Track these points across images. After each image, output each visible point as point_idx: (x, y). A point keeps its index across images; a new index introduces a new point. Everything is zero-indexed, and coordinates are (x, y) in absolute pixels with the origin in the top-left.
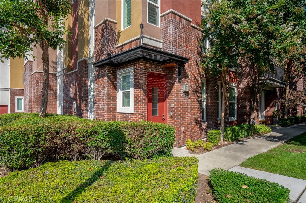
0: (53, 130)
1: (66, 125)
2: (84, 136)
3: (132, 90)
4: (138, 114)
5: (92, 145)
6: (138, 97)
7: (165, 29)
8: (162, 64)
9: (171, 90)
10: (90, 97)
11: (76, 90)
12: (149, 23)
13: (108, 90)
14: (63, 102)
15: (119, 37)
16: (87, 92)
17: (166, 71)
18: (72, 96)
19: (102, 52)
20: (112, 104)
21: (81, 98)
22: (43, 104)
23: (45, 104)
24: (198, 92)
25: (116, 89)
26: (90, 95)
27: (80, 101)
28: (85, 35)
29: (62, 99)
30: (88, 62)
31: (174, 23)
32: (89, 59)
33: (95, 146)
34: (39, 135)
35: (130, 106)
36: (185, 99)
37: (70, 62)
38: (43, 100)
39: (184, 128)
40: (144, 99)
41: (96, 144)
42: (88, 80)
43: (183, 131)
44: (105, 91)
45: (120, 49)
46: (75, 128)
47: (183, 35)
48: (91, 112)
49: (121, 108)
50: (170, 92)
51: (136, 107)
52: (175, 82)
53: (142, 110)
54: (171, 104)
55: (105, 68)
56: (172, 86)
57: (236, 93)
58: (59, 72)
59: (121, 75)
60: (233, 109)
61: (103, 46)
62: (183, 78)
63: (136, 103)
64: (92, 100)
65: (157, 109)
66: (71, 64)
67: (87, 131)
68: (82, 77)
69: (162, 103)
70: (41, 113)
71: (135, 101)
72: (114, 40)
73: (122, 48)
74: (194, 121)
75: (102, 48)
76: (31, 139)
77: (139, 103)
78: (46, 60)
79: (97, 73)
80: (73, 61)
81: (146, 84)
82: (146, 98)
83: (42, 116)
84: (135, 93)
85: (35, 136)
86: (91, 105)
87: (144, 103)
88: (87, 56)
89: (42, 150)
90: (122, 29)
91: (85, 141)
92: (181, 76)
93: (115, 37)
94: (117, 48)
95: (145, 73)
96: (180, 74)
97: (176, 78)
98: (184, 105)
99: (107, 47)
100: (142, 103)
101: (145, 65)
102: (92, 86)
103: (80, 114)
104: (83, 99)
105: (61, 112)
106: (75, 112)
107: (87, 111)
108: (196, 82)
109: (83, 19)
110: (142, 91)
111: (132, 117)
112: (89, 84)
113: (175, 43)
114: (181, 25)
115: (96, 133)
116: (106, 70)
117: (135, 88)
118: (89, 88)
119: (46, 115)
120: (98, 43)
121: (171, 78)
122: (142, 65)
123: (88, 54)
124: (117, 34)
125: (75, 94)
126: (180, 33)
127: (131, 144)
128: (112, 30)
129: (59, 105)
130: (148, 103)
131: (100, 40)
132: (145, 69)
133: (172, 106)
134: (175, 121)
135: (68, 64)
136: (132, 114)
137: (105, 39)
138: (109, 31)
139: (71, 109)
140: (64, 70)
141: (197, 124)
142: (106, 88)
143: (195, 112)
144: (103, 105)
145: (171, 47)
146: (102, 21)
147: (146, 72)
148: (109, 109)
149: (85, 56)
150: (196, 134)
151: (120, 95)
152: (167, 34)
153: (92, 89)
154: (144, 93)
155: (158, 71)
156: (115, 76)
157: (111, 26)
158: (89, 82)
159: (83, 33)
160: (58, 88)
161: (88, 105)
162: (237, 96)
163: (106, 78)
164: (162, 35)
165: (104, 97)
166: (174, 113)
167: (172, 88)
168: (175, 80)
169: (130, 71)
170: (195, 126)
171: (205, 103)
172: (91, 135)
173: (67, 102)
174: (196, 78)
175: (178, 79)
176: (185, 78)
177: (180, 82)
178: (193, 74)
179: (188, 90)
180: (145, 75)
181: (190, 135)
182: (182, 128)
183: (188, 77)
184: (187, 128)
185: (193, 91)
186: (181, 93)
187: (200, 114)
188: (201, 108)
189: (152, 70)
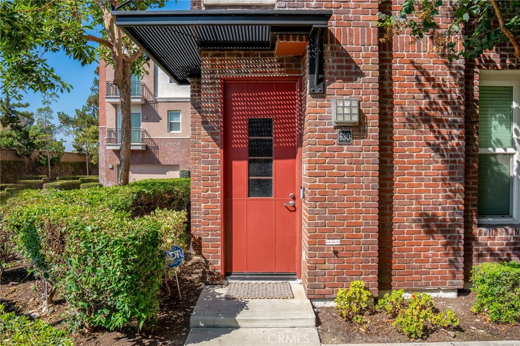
17: (298, 66)
36: (345, 147)
39: (336, 241)
40: (211, 152)
43: (335, 253)
53: (206, 179)
62: (332, 81)
65: (270, 181)
69: (289, 162)
81: (217, 111)
82: (218, 149)
98: (340, 169)
100: (204, 161)
101: (212, 60)
108: (429, 87)
110: (202, 131)
132: (213, 73)
133: (304, 169)
141: (430, 232)
143: (421, 192)
147: (217, 78)
150: (428, 265)
154: (211, 134)
155: (260, 72)
170: (417, 238)
174: (424, 72)
176: (345, 80)
177: (322, 95)
178: (412, 62)
179: (347, 119)
180: (215, 89)
181: (370, 267)
182: (329, 242)
183: (361, 74)
184: (358, 243)
185: (409, 120)
186: (321, 131)
187: (448, 197)
188: (456, 176)
189: (238, 70)
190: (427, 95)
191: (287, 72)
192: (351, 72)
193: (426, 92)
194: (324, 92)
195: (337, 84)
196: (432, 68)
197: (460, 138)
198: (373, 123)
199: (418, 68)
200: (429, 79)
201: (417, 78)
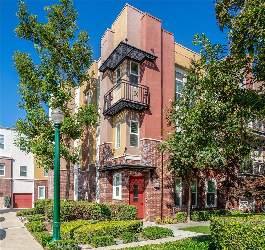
0: (74, 207)
1: (81, 205)
2: (89, 210)
3: (120, 186)
4: (124, 200)
5: (93, 215)
6: (124, 190)
7: (142, 149)
8: (140, 170)
9: (147, 186)
10: (97, 189)
11: (87, 184)
12: (131, 146)
13: (107, 186)
14: (79, 192)
15: (114, 152)
16: (95, 186)
17: (144, 174)
18: (85, 188)
19: (103, 162)
20: (109, 194)
21: (91, 190)
22: (67, 194)
23: (68, 194)
24: (170, 187)
25: (112, 185)
26: (97, 188)
27: (90, 192)
28: (94, 147)
29: (78, 190)
30: (96, 165)
31: (148, 145)
32: (96, 164)
33: (95, 215)
34: (68, 209)
35: (119, 196)
36: (156, 192)
37: (84, 164)
38: (67, 191)
39: (155, 210)
40: (127, 192)
41: (95, 214)
42: (96, 177)
43: (154, 212)
44: (105, 186)
45: (115, 161)
46: (85, 206)
47: (155, 152)
48: (98, 199)
49: (114, 197)
50: (146, 187)
51: (122, 197)
52: (149, 181)
53: (126, 198)
54: (147, 195)
55: (105, 172)
56: (147, 183)
57: (216, 186)
58: (76, 170)
59: (115, 176)
60: (213, 198)
61: (104, 158)
62: (154, 179)
63: (123, 194)
64: (98, 191)
65: (137, 198)
66: (84, 166)
67: (91, 208)
68: (91, 176)
69: (142, 194)
70: (66, 199)
71: (122, 193)
72: (111, 155)
73: (116, 160)
74: (166, 206)
75: (103, 159)
76: (64, 210)
77: (124, 194)
78: (68, 168)
79: (100, 175)
80: (86, 163)
81: (128, 183)
83: (66, 201)
84: (122, 188)
85: (66, 209)
86: (98, 194)
87: (127, 194)
88: (95, 161)
89: (69, 216)
90: (116, 148)
91: (90, 212)
92: (152, 178)
93: (112, 153)
94: (113, 159)
95: (128, 177)
96: (151, 176)
97: (149, 178)
98: (155, 196)
99: (106, 160)
100: (126, 194)
101: (128, 172)
102: (98, 182)
103: (90, 200)
104: (92, 191)
105: (77, 200)
106: (87, 199)
107: (95, 199)
108: (168, 180)
109: (92, 136)
110: (126, 187)
111: (120, 202)
112: (96, 181)
113: (148, 158)
114: (153, 145)
115: (95, 209)
116: (105, 174)
117: (122, 185)
118: (96, 183)
119: (68, 201)
120: (101, 156)
121: (147, 179)
122: (126, 172)
123: (96, 160)
124: (113, 150)
125: (87, 187)
126: (152, 151)
127: (113, 215)
128: (109, 148)
129: (76, 194)
130: (131, 194)
131: (103, 154)
132: (128, 174)
133: (147, 196)
134: (149, 205)
135: (82, 165)
136: (121, 200)
137: (105, 154)
138: (108, 149)
139: (84, 197)
140: (79, 169)
141: (168, 208)
142: (106, 185)
144: (104, 195)
145: (145, 160)
146: (103, 143)
148: (107, 197)
149: (94, 162)
150: (168, 214)
151: (114, 188)
152: (143, 152)
153: (98, 184)
154: (127, 188)
155: (137, 175)
156: (112, 177)
157: (109, 146)
158: (96, 179)
159: (92, 146)
160: (75, 182)
161: (95, 195)
162: (217, 188)
163: (106, 178)
164: (141, 152)
165: (105, 190)
166: (148, 200)
167: (147, 185)
168: (149, 180)
169: (119, 175)
170: (166, 209)
171: (180, 194)
172: (93, 209)
173: (81, 192)
174: (168, 177)
175: (150, 179)
176: (156, 179)
177: (152, 181)
178: (166, 175)
179: (157, 186)
180: (128, 178)
181: (160, 214)
182: (153, 210)
183: (159, 178)
184: (158, 210)
185: (165, 186)
186: (152, 188)
187: (171, 201)
188: (173, 197)
189: (133, 174)
190: (168, 182)
191: (142, 175)
192: (157, 177)
193: (168, 181)
194: (153, 181)
195: (155, 179)
196: (169, 176)
197: (173, 190)
198: (161, 187)
199: (167, 176)
200: (169, 179)
201: (167, 178)
